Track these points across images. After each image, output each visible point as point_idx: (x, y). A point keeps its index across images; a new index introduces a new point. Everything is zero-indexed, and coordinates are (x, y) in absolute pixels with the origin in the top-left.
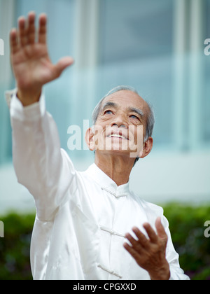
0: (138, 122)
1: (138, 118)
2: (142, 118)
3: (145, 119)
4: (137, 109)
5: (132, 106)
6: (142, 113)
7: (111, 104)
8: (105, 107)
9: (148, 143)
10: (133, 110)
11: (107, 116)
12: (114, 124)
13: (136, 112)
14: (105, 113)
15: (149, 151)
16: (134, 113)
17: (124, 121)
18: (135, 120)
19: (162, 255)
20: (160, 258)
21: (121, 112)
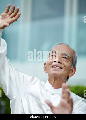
1: (67, 59)
2: (69, 58)
4: (66, 54)
5: (64, 52)
6: (69, 56)
9: (74, 70)
10: (65, 55)
13: (66, 55)
15: (74, 73)
16: (65, 56)
17: (60, 60)
18: (65, 60)
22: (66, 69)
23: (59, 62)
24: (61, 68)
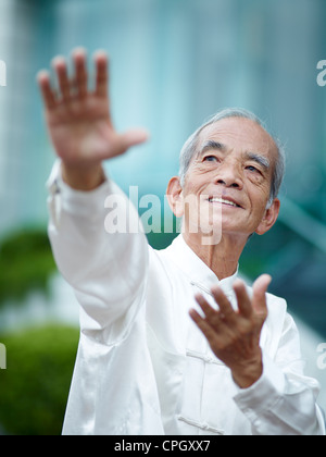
0: (260, 177)
1: (259, 172)
2: (266, 171)
3: (270, 172)
4: (259, 155)
5: (251, 149)
6: (266, 162)
7: (215, 146)
8: (205, 149)
9: (272, 209)
11: (207, 165)
12: (220, 182)
13: (257, 161)
14: (205, 159)
15: (273, 222)
16: (253, 163)
17: (236, 176)
18: (254, 176)
19: (254, 341)
20: (251, 346)
21: (232, 159)
22: (254, 209)
23: (235, 185)
24: (238, 206)
